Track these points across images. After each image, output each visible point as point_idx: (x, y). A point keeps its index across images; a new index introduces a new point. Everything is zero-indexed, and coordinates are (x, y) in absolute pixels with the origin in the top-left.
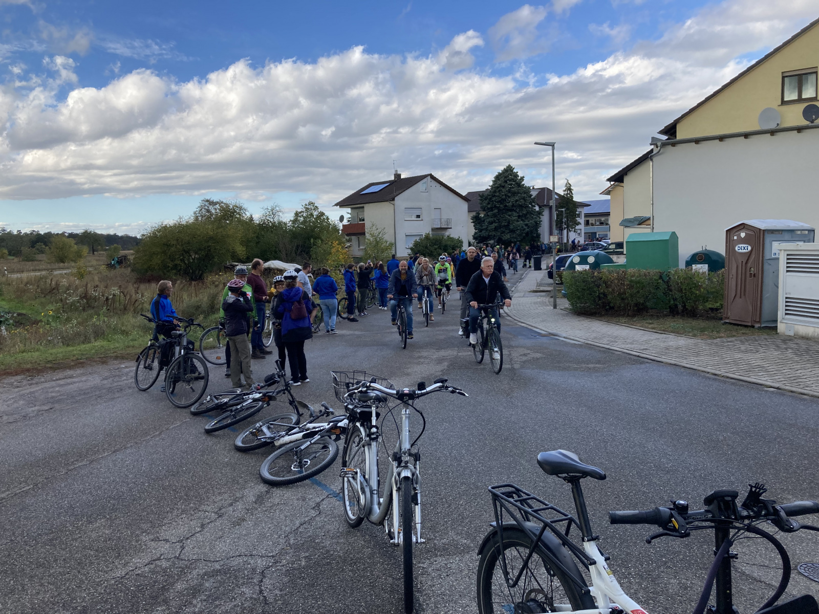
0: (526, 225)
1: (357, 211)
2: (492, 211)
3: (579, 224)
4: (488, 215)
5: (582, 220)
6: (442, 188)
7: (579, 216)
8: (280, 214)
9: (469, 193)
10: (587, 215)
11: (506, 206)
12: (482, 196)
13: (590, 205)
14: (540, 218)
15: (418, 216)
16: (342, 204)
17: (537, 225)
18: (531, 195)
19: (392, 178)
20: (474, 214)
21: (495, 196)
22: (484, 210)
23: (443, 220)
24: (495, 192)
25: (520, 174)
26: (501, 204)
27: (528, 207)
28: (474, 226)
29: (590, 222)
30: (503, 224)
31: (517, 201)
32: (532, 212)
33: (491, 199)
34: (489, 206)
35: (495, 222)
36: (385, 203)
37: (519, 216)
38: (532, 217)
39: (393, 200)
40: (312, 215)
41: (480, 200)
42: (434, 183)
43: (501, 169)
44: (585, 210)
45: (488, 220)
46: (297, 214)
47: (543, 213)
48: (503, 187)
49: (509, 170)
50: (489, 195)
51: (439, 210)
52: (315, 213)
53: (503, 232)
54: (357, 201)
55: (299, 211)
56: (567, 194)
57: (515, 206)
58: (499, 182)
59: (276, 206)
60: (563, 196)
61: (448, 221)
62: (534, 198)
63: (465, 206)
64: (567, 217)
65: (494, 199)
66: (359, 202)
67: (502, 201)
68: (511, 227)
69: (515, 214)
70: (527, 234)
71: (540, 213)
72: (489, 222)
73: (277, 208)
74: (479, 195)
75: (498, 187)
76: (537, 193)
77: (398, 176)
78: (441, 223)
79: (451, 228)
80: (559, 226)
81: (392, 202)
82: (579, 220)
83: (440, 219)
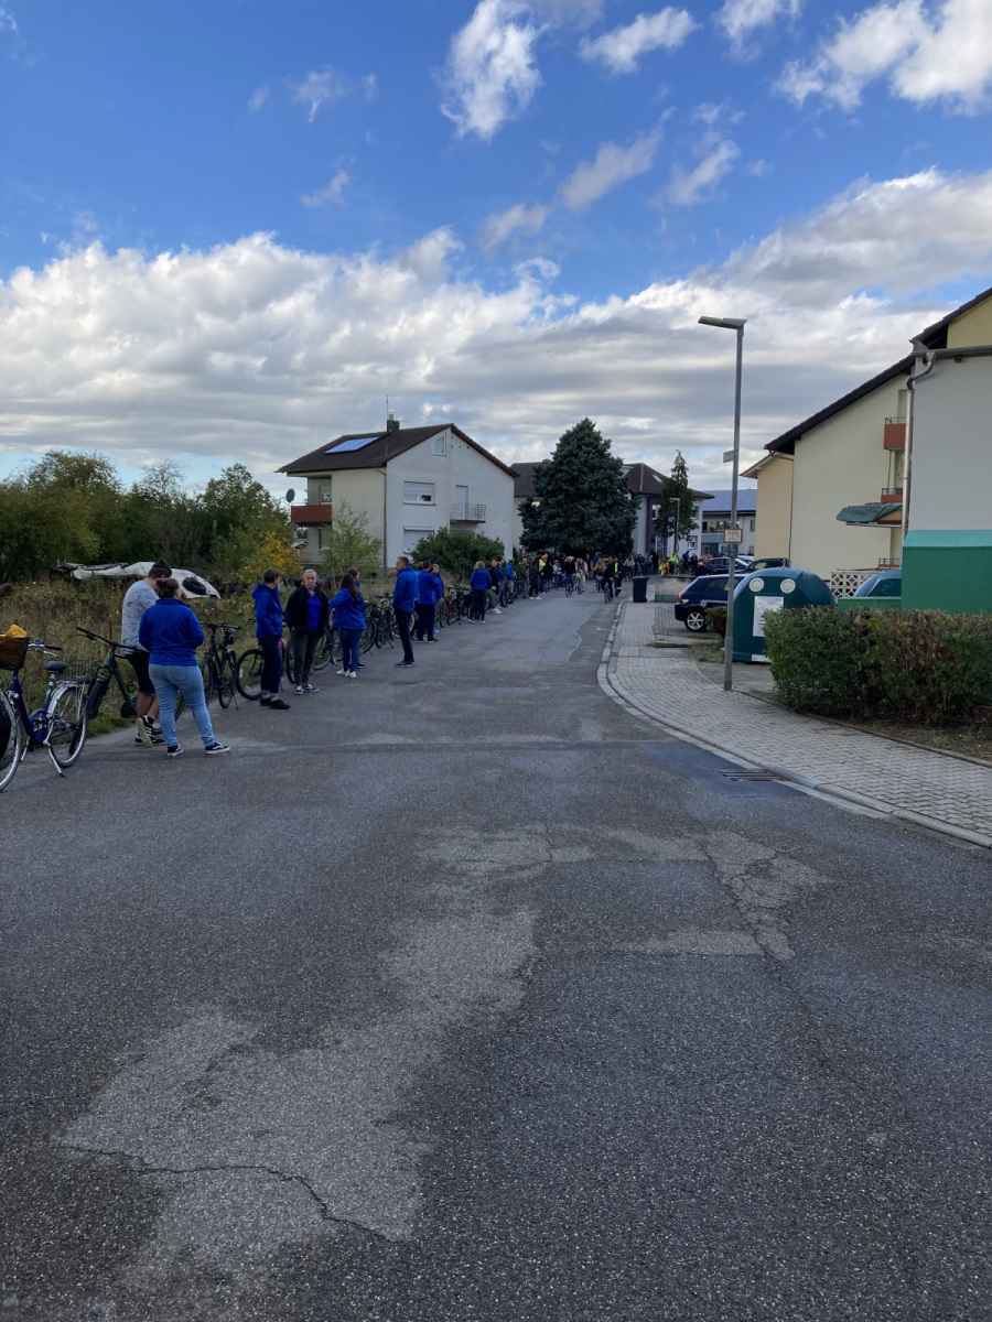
0: (612, 524)
2: (555, 496)
3: (694, 527)
5: (698, 521)
6: (472, 451)
9: (515, 465)
10: (707, 515)
12: (539, 470)
13: (712, 498)
15: (427, 498)
16: (292, 470)
17: (629, 524)
18: (622, 474)
19: (384, 429)
20: (524, 500)
22: (541, 495)
23: (470, 507)
24: (561, 464)
26: (571, 485)
27: (615, 493)
28: (523, 521)
29: (709, 525)
30: (572, 520)
31: (597, 481)
32: (621, 503)
33: (553, 475)
34: (550, 488)
35: (559, 515)
36: (370, 470)
38: (622, 511)
39: (384, 465)
40: (239, 487)
41: (536, 477)
42: (457, 442)
43: (571, 425)
44: (704, 506)
45: (546, 512)
46: (212, 485)
47: (638, 506)
49: (585, 428)
50: (551, 469)
51: (464, 489)
52: (246, 486)
54: (317, 466)
55: (217, 479)
56: (678, 476)
57: (594, 491)
58: (568, 448)
59: (169, 466)
60: (671, 479)
61: (480, 510)
62: (625, 479)
63: (508, 485)
65: (558, 476)
66: (322, 466)
67: (573, 481)
68: (587, 526)
69: (593, 504)
70: (613, 538)
71: (634, 505)
72: (549, 516)
74: (533, 467)
75: (566, 457)
76: (629, 470)
77: (393, 425)
78: (467, 512)
79: (484, 522)
80: (662, 528)
81: (381, 470)
82: (695, 522)
83: (467, 506)
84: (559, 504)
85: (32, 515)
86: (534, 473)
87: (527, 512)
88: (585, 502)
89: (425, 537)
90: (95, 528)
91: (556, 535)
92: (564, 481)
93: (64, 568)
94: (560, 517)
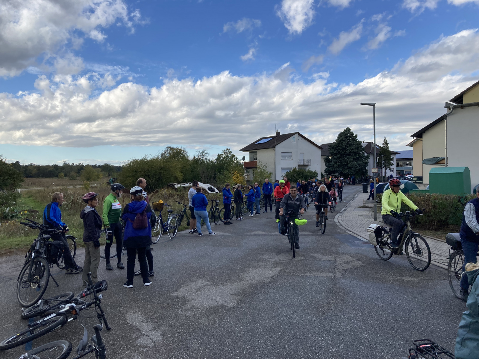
0: (359, 164)
1: (253, 154)
2: (337, 155)
3: (392, 165)
4: (334, 158)
6: (305, 141)
7: (392, 160)
9: (323, 145)
10: (397, 160)
11: (346, 152)
13: (399, 153)
14: (367, 160)
15: (290, 157)
16: (244, 150)
17: (366, 164)
18: (362, 146)
19: (274, 135)
20: (325, 157)
21: (338, 146)
22: (332, 155)
27: (360, 153)
28: (325, 164)
29: (400, 164)
30: (343, 163)
31: (352, 149)
32: (363, 156)
34: (335, 152)
36: (270, 149)
37: (354, 159)
38: (363, 160)
39: (275, 147)
42: (300, 138)
44: (396, 157)
45: (334, 161)
47: (370, 157)
48: (344, 141)
49: (348, 130)
50: (335, 146)
51: (303, 154)
52: (230, 156)
53: (344, 168)
54: (253, 148)
55: (220, 154)
56: (385, 146)
57: (351, 153)
58: (341, 138)
59: (205, 150)
61: (309, 161)
62: (364, 148)
63: (319, 152)
64: (385, 160)
67: (343, 149)
71: (367, 157)
74: (329, 145)
76: (366, 145)
77: (278, 133)
78: (304, 162)
79: (310, 165)
80: (380, 165)
81: (274, 149)
82: (393, 163)
83: (304, 160)
84: (338, 158)
85: (162, 168)
86: (329, 147)
87: (327, 161)
88: (348, 157)
89: (288, 171)
90: (181, 172)
91: (337, 169)
92: (340, 150)
93: (172, 184)
94: (339, 162)
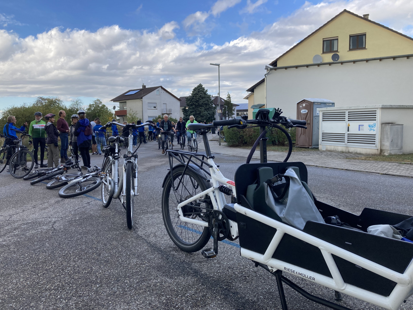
0: (209, 113)
1: (123, 104)
2: (192, 106)
3: (234, 114)
4: (190, 108)
5: (235, 113)
6: (167, 93)
7: (234, 110)
8: (81, 104)
9: (181, 97)
10: (238, 111)
11: (199, 104)
12: (187, 99)
13: (239, 105)
14: (215, 110)
15: (155, 107)
16: (114, 100)
17: (214, 114)
18: (211, 99)
19: (141, 88)
20: (183, 107)
21: (193, 99)
22: (188, 106)
23: (167, 110)
24: (193, 97)
25: (206, 89)
26: (197, 102)
27: (209, 105)
28: (183, 113)
29: (239, 114)
30: (197, 113)
31: (204, 101)
32: (212, 108)
33: (191, 100)
34: (191, 104)
35: (193, 111)
36: (138, 100)
37: (205, 109)
38: (212, 110)
39: (142, 98)
40: (98, 106)
41: (186, 101)
42: (163, 91)
43: (196, 86)
44: (237, 108)
45: (190, 111)
46: (90, 106)
47: (217, 108)
48: (197, 94)
49: (200, 86)
50: (191, 98)
51: (165, 104)
52: (100, 106)
53: (198, 117)
54: (122, 99)
55: (92, 104)
56: (228, 99)
57: (203, 104)
58: (195, 92)
59: (79, 100)
60: (226, 100)
61: (170, 110)
62: (212, 100)
63: (178, 103)
64: (228, 111)
65: (193, 100)
66: (123, 99)
67: (197, 101)
68: (201, 114)
69: (203, 108)
70: (209, 118)
71: (215, 108)
72: (191, 111)
73: (79, 101)
74: (186, 98)
75: (195, 95)
76: (214, 99)
77: (144, 86)
79: (171, 114)
84: (193, 108)
87: (184, 111)
